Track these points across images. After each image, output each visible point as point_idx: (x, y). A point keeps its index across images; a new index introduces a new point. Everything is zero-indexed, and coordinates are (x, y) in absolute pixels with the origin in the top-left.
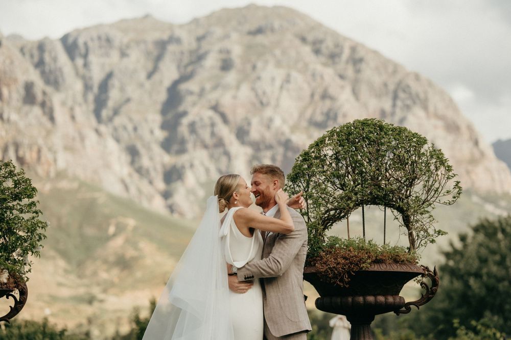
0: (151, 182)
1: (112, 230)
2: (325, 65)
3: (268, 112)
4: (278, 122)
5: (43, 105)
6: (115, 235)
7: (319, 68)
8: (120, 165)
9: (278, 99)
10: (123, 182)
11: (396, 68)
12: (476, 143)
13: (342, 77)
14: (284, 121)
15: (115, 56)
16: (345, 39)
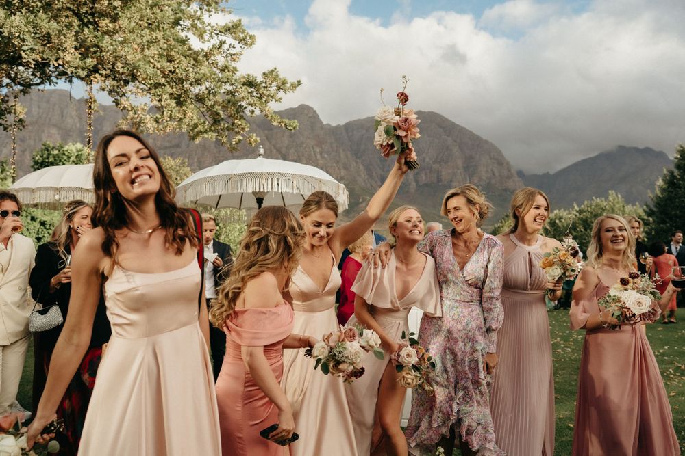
0: (376, 182)
1: (361, 200)
2: (448, 136)
3: (424, 155)
4: (427, 160)
5: (336, 151)
6: (362, 202)
7: (446, 137)
8: (364, 175)
9: (429, 149)
10: (365, 181)
11: (478, 138)
12: (510, 171)
13: (455, 141)
14: (431, 159)
15: (364, 132)
16: (458, 125)
